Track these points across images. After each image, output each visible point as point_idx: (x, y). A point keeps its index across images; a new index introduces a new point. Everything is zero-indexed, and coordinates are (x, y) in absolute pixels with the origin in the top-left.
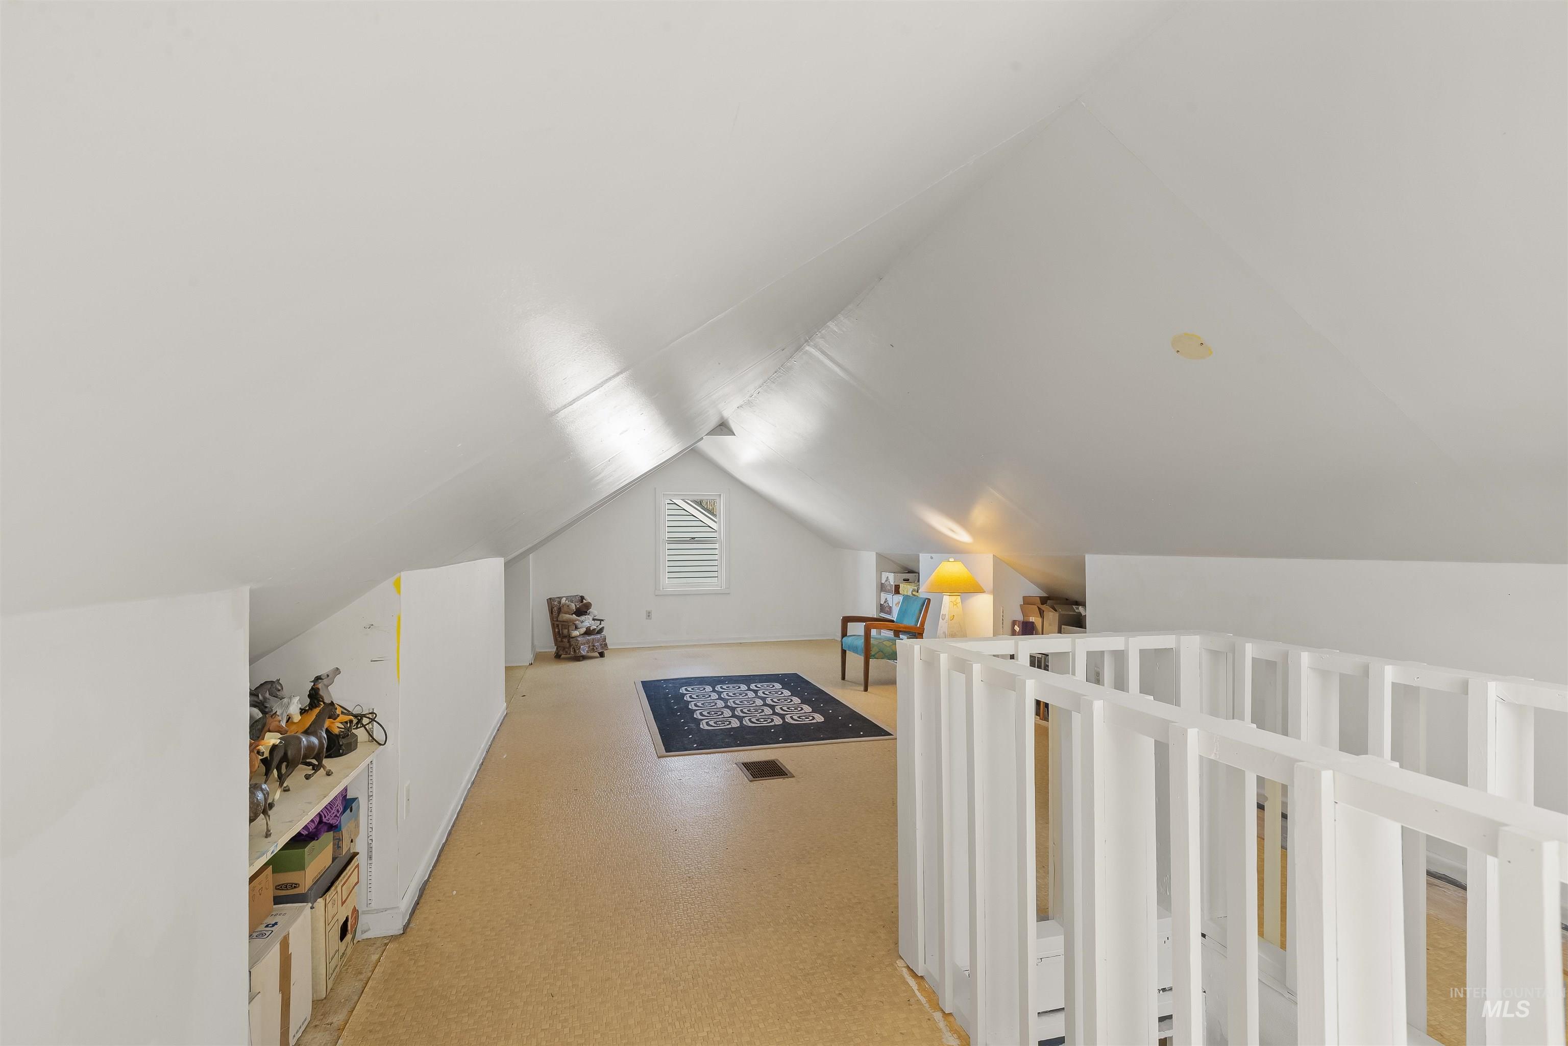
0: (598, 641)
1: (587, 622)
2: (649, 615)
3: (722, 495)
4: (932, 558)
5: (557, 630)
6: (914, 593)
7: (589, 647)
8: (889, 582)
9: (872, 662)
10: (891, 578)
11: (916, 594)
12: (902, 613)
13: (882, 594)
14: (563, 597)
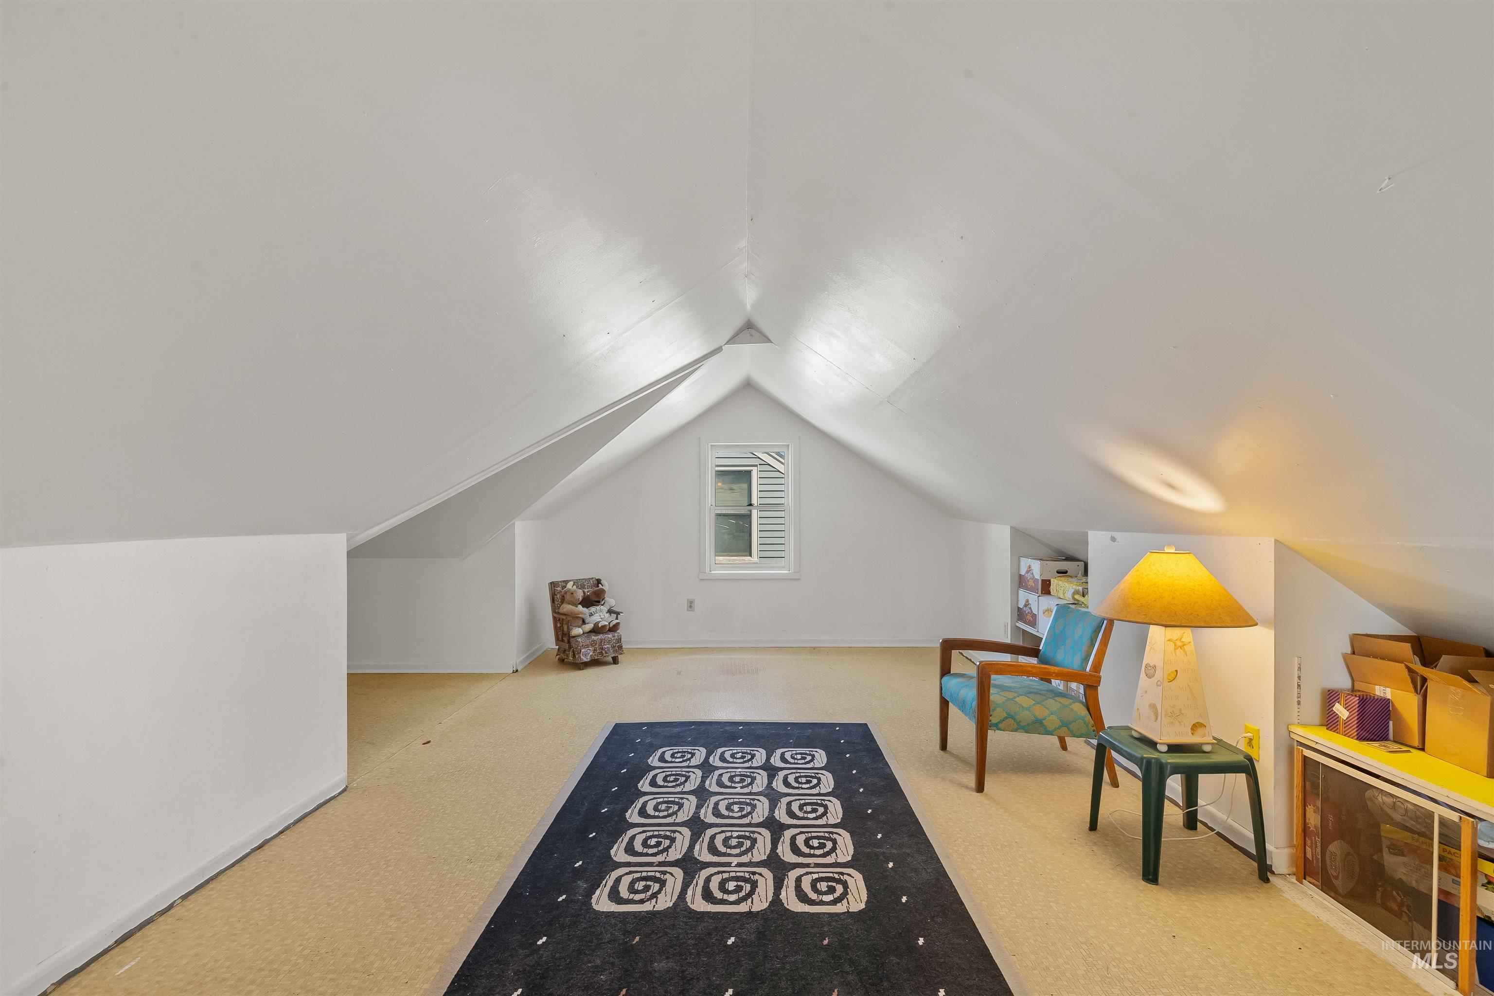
0: (609, 642)
1: (599, 616)
2: (691, 605)
3: (790, 446)
4: (1113, 539)
5: (559, 625)
6: (1077, 597)
7: (595, 650)
8: (1032, 574)
9: (993, 736)
10: (1036, 569)
11: (1081, 599)
12: (1056, 635)
13: (1022, 592)
14: (570, 581)
